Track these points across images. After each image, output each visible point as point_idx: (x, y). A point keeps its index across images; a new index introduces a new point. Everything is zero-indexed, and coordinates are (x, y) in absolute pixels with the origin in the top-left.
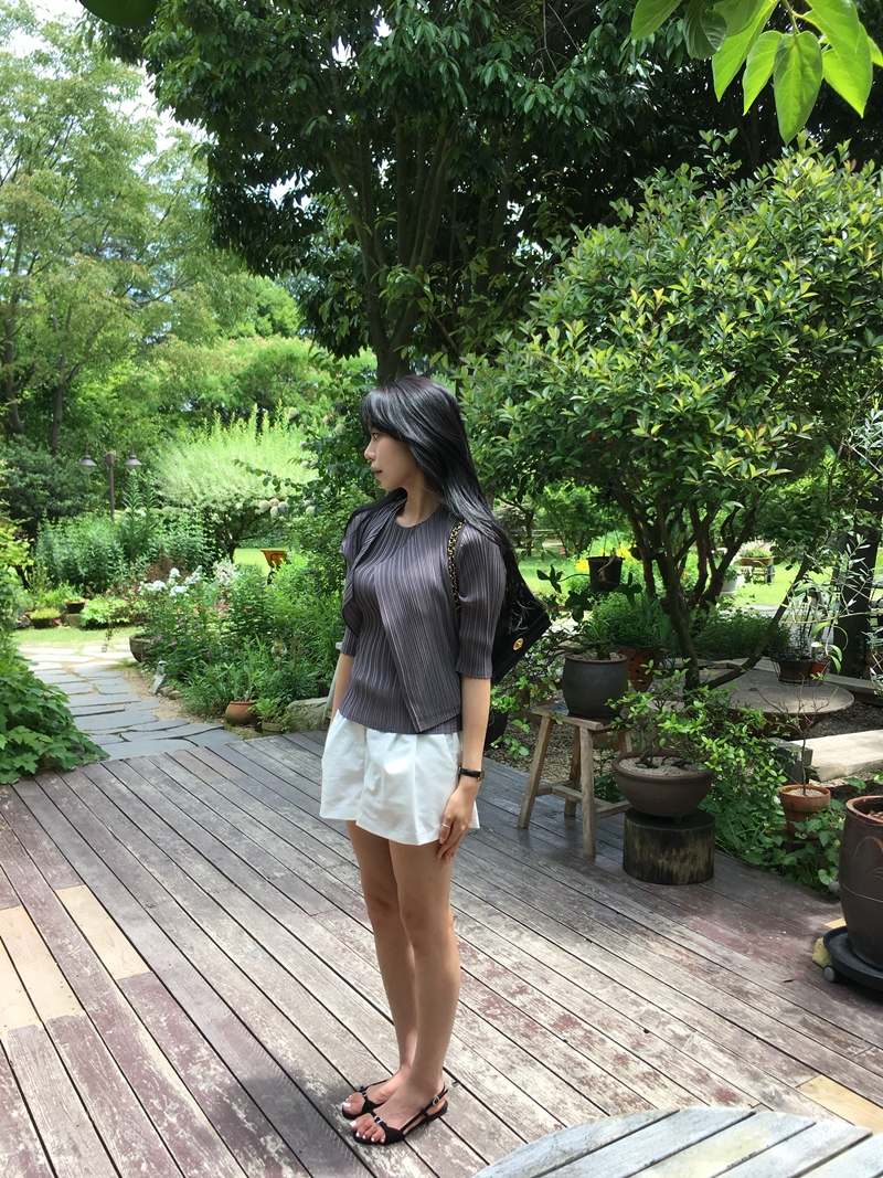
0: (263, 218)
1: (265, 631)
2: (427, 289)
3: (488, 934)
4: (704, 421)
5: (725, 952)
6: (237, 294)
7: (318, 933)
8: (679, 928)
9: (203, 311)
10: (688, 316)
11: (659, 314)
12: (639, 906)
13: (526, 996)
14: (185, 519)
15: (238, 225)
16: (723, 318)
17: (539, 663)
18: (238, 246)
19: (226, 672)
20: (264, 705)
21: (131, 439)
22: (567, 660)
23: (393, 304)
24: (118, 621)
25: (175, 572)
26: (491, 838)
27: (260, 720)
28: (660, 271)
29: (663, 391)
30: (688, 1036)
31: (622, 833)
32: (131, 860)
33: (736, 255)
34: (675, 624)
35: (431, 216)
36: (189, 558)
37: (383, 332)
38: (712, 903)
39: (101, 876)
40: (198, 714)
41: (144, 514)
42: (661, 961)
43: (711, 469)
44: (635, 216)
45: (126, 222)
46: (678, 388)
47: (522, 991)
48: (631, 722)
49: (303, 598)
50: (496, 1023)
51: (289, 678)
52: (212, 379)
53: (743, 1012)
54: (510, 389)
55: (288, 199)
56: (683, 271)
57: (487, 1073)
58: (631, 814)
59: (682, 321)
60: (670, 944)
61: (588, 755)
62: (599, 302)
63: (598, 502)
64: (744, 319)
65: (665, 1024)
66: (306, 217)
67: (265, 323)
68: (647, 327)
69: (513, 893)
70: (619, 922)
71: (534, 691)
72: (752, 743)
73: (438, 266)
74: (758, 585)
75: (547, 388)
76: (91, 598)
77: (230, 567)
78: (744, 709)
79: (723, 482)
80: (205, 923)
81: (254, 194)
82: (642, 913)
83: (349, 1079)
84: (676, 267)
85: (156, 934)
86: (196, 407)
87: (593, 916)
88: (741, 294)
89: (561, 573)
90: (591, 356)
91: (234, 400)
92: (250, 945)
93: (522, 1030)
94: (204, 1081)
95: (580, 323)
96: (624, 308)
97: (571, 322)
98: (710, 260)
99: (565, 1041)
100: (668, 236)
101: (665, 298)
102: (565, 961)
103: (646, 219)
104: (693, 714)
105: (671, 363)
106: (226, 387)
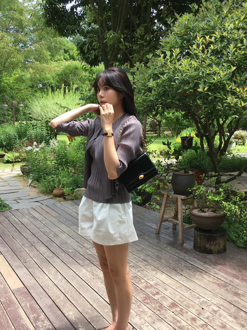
0: (64, 16)
1: (67, 164)
2: (122, 40)
3: (145, 273)
4: (224, 85)
5: (231, 279)
6: (56, 45)
7: (84, 272)
8: (214, 270)
9: (45, 51)
10: (218, 46)
11: (208, 45)
12: (199, 262)
13: (159, 295)
14: (39, 125)
15: (55, 18)
16: (232, 46)
17: (164, 175)
18: (55, 26)
19: (53, 178)
20: (66, 190)
21: (21, 97)
22: (173, 174)
23: (110, 46)
24: (17, 160)
25: (35, 143)
26: (146, 237)
27: (65, 195)
28: (208, 29)
29: (208, 74)
30: (218, 310)
31: (193, 235)
32: (19, 246)
33: (237, 22)
34: (212, 161)
35: (123, 13)
36: (41, 139)
37: (107, 56)
38: (226, 261)
39: (7, 251)
40: (44, 193)
41: (25, 123)
42: (207, 282)
43: (227, 103)
44: (198, 9)
45: (17, 20)
46: (215, 74)
47: (158, 293)
48: (196, 196)
49: (80, 152)
50: (148, 306)
51: (75, 180)
52: (48, 76)
53: (238, 301)
54: (152, 75)
55: (72, 8)
56: (216, 29)
57: (145, 325)
58: (196, 229)
59: (216, 48)
60: (211, 276)
61: (181, 207)
62: (185, 42)
63: (184, 118)
64: (239, 47)
65: (210, 306)
66: (79, 15)
67: (67, 56)
68: (203, 51)
69: (154, 257)
70: (192, 268)
71: (161, 185)
72: (241, 204)
73: (126, 31)
74: (240, 146)
75: (166, 74)
76: (7, 153)
77: (55, 142)
78: (237, 191)
79: (231, 108)
80: (44, 269)
81: (60, 7)
82: (200, 265)
83: (95, 327)
84: (214, 28)
85: (27, 273)
86: (44, 86)
87: (183, 266)
88: (238, 37)
89: (171, 143)
90: (182, 62)
91: (56, 83)
92: (60, 277)
93: (158, 308)
94: (42, 328)
95: (178, 49)
96: (194, 44)
97: (175, 49)
98: (227, 25)
99: (173, 312)
100: (211, 16)
101: (210, 39)
102: (173, 282)
103: (202, 11)
104: (219, 193)
105: (212, 64)
106: (54, 79)
